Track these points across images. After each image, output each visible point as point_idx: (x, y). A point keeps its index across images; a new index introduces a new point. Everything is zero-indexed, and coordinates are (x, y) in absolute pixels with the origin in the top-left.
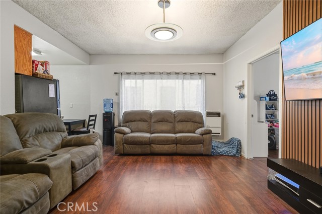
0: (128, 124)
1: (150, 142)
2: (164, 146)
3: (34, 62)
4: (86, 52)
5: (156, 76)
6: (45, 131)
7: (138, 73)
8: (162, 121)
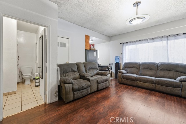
0: (126, 69)
1: (136, 80)
2: (145, 83)
3: (90, 45)
4: (108, 36)
5: (143, 42)
6: (92, 68)
7: (132, 41)
8: (148, 69)
